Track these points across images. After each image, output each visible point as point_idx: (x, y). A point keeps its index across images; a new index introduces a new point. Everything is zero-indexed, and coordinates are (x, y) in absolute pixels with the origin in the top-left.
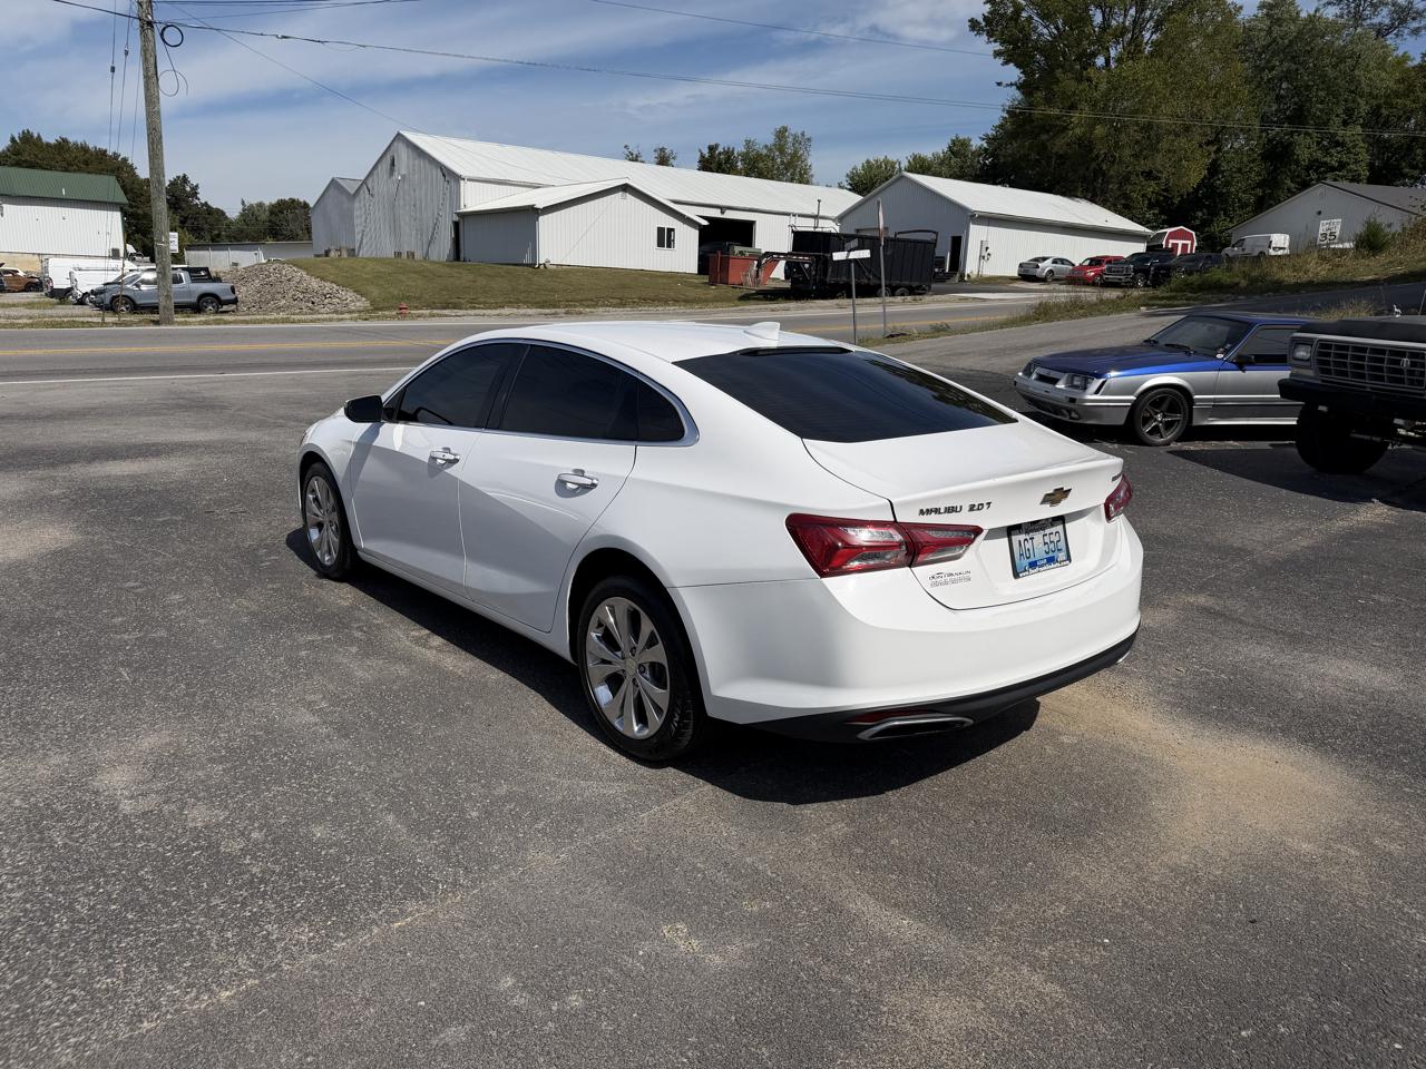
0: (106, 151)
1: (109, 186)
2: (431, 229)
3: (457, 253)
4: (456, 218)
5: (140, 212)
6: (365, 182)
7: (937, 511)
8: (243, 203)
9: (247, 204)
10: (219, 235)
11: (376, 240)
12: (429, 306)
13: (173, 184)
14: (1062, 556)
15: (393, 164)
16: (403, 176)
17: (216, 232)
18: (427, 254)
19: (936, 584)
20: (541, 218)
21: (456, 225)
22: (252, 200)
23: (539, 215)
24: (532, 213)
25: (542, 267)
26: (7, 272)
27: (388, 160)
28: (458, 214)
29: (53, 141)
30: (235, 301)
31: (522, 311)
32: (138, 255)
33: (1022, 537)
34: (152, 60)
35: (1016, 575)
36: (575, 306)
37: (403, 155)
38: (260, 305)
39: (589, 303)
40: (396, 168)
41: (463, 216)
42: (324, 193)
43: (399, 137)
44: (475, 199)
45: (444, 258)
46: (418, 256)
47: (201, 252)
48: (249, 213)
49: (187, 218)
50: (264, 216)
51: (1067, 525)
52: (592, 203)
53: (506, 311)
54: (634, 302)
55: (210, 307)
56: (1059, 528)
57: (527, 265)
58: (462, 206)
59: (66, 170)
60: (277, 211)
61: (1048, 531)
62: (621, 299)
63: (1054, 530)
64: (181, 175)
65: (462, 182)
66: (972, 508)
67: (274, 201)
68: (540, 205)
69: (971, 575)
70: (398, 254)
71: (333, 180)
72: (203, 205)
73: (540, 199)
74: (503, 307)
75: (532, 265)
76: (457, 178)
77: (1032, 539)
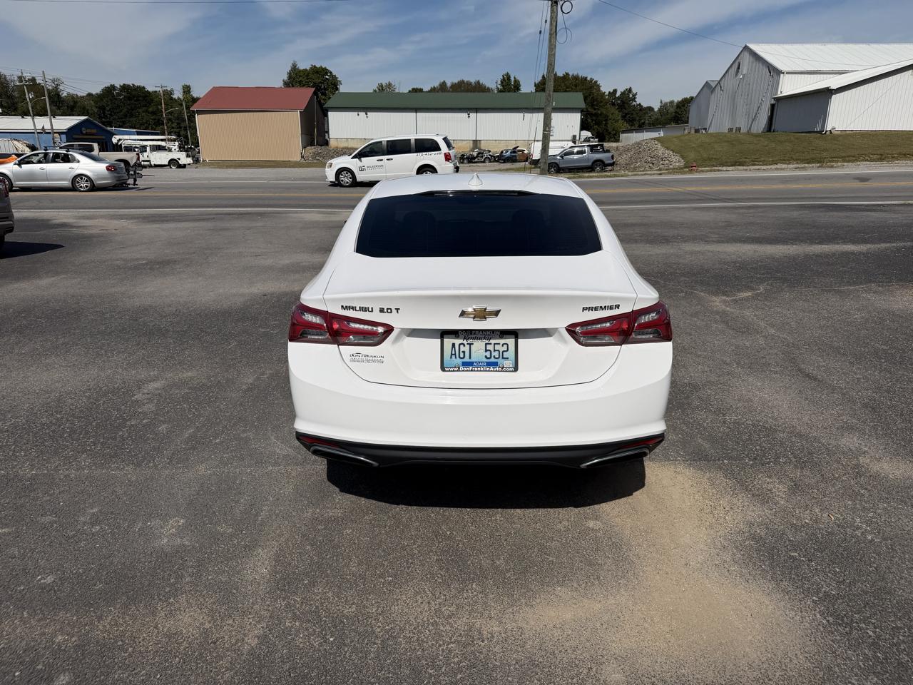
0: (586, 78)
1: (578, 99)
2: (755, 112)
3: (770, 127)
4: (773, 102)
5: (599, 112)
6: (719, 82)
7: (354, 308)
8: (661, 102)
9: (663, 102)
10: (643, 123)
11: (719, 120)
12: (722, 165)
13: (623, 94)
14: (509, 363)
15: (739, 68)
16: (744, 76)
17: (643, 121)
18: (750, 128)
19: (354, 361)
20: (834, 97)
21: (773, 106)
22: (667, 100)
23: (833, 94)
24: (827, 93)
25: (828, 133)
26: (520, 151)
27: (736, 65)
28: (774, 99)
29: (562, 75)
30: (612, 164)
31: (791, 166)
32: (592, 138)
33: (457, 342)
34: (555, 24)
35: (443, 369)
36: (837, 161)
37: (747, 60)
38: (627, 166)
39: (851, 158)
40: (740, 70)
41: (779, 100)
42: (700, 91)
43: (746, 48)
44: (789, 87)
45: (760, 130)
46: (744, 130)
47: (629, 134)
48: (664, 107)
49: (626, 114)
50: (672, 110)
51: (519, 340)
52: (882, 81)
53: (779, 166)
54: (894, 157)
55: (598, 168)
56: (511, 341)
57: (817, 132)
58: (779, 93)
59: (566, 91)
60: (680, 105)
61: (493, 341)
62: (881, 155)
63: (502, 341)
64: (628, 88)
65: (782, 75)
66: (382, 310)
67: (680, 99)
68: (834, 87)
69: (384, 359)
70: (731, 130)
71: (707, 82)
72: (638, 105)
73: (834, 82)
74: (776, 164)
75: (820, 132)
76: (779, 72)
77: (470, 344)
